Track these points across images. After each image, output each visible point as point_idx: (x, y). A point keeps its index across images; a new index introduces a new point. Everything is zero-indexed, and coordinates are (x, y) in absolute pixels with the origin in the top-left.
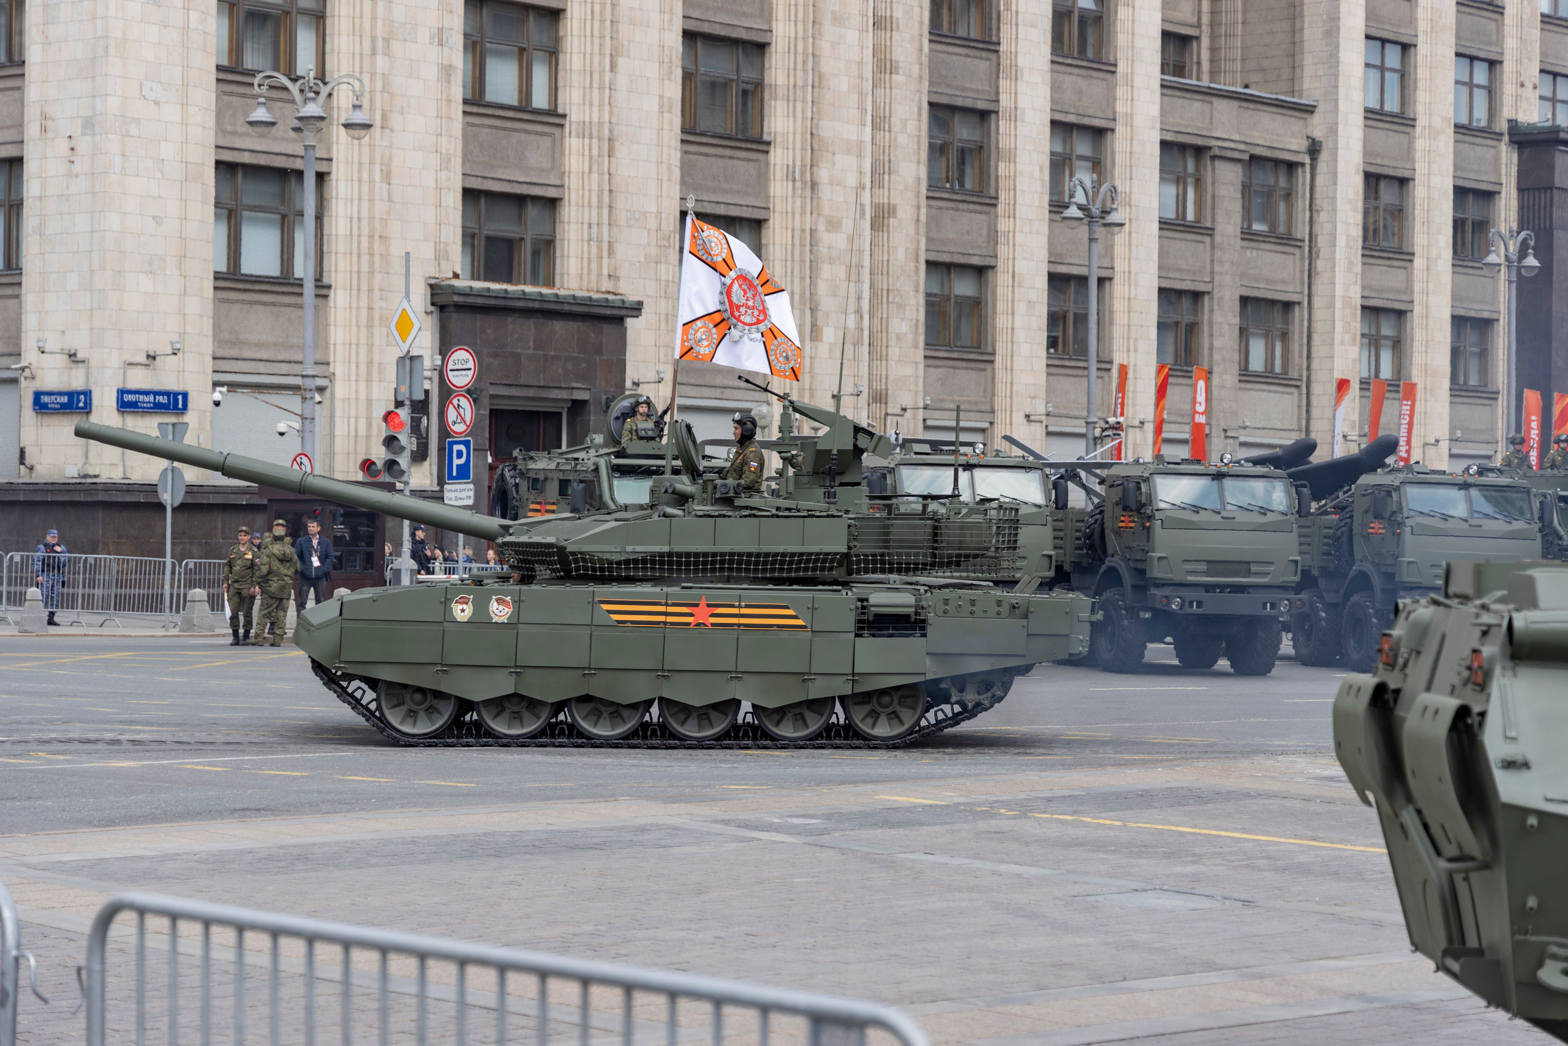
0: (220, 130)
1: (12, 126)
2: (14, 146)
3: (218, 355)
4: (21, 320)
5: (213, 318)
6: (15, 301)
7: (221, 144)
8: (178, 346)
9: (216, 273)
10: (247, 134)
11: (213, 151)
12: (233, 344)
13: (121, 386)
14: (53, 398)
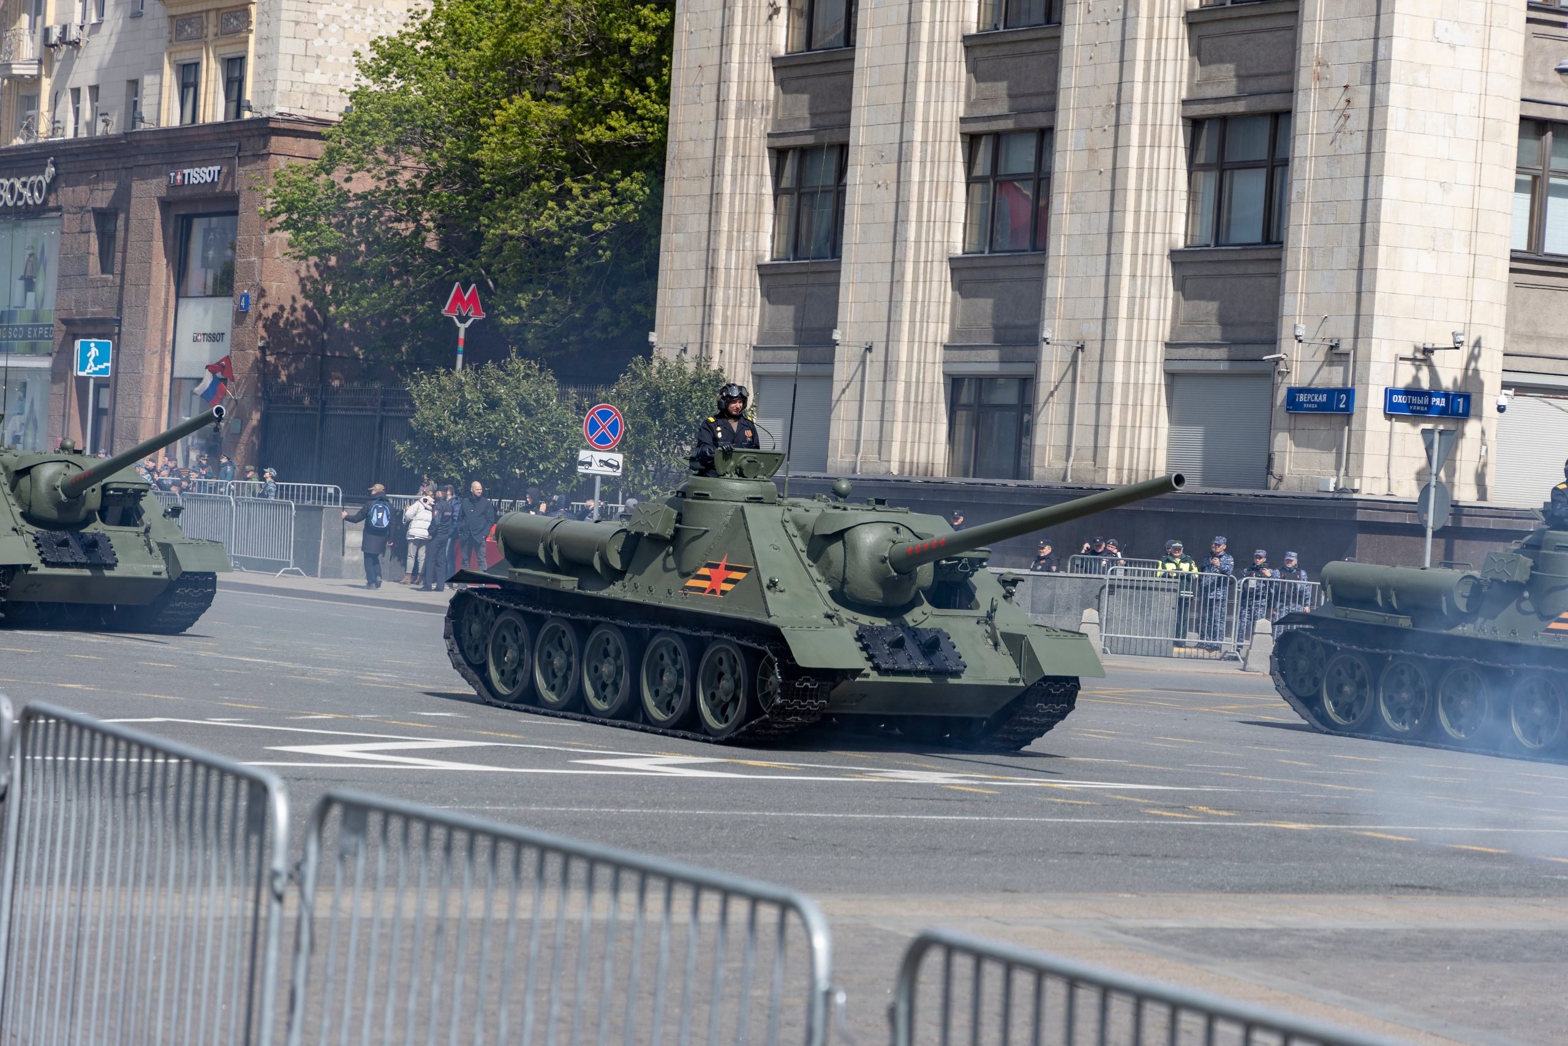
0: (1528, 78)
1: (1281, 73)
2: (1281, 95)
3: (1510, 351)
4: (1278, 300)
5: (1507, 305)
6: (1274, 280)
7: (1528, 97)
8: (1461, 338)
9: (1512, 251)
10: (1557, 85)
11: (1518, 104)
12: (1529, 338)
13: (1390, 385)
14: (1310, 396)
